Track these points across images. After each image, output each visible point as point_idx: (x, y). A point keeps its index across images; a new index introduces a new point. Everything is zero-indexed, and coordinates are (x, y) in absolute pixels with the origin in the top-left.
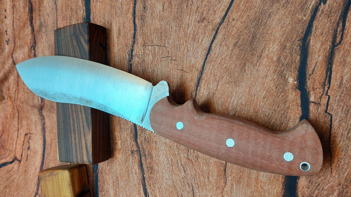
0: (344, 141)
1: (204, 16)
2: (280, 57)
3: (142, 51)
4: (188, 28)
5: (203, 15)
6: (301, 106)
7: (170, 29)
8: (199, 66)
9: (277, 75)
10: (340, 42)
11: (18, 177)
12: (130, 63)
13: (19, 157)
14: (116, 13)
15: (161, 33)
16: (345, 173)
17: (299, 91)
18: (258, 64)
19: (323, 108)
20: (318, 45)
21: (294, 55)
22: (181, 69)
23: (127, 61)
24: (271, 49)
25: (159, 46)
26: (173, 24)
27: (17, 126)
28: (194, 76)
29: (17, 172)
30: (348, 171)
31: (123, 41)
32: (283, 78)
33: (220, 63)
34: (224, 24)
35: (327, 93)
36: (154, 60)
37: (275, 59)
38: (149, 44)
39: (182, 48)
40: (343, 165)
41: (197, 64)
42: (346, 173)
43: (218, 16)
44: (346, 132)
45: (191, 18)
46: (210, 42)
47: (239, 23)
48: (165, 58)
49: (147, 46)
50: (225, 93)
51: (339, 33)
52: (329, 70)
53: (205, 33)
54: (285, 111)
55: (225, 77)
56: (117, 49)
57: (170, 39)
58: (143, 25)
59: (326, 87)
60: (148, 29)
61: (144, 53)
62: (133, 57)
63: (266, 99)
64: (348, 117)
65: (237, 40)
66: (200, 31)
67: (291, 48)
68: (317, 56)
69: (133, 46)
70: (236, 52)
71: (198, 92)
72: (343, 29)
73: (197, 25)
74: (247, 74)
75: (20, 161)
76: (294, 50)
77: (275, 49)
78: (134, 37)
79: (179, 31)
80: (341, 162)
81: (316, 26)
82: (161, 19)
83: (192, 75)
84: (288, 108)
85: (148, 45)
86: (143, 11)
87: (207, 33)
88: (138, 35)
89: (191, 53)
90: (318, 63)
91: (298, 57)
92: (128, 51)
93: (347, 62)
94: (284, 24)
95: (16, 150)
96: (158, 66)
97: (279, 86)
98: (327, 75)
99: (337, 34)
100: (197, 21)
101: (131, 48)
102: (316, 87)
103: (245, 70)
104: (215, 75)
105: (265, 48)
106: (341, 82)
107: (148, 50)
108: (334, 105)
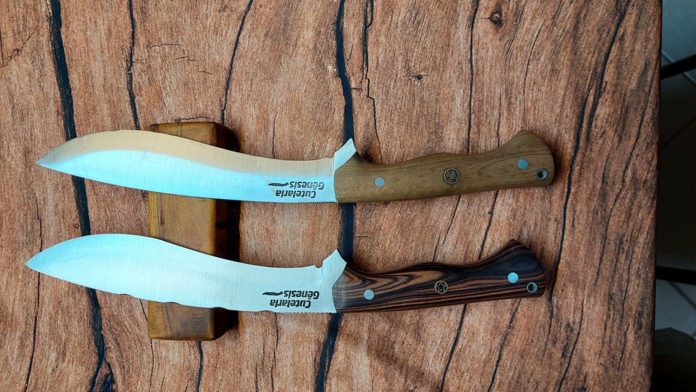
1: (226, 3)
2: (317, 44)
3: (147, 54)
4: (207, 19)
5: (224, 2)
6: (344, 95)
7: (184, 22)
8: (227, 65)
9: (316, 64)
10: (371, 22)
12: (130, 72)
14: (102, 7)
15: (171, 28)
17: (340, 79)
18: (294, 55)
19: (365, 92)
20: (352, 28)
21: (330, 40)
22: (203, 70)
23: (124, 70)
24: (306, 36)
25: (170, 45)
26: (187, 16)
28: (221, 77)
30: (396, 154)
31: (116, 44)
32: (323, 67)
33: (251, 58)
34: (251, 11)
35: (366, 76)
36: (164, 64)
37: (311, 47)
38: (156, 44)
39: (202, 45)
40: (391, 149)
41: (223, 62)
42: (395, 156)
43: (243, 3)
45: (209, 6)
46: (237, 35)
47: (268, 9)
48: (180, 60)
49: (152, 47)
50: (261, 92)
51: (369, 13)
52: (365, 52)
53: (229, 24)
55: (259, 74)
56: (107, 55)
57: (184, 34)
58: (144, 20)
59: (365, 70)
60: (153, 24)
61: (149, 56)
62: (134, 64)
63: (307, 93)
64: (388, 98)
65: (268, 29)
66: (222, 22)
67: (326, 33)
68: (352, 39)
70: (269, 43)
71: (228, 96)
72: (372, 10)
73: (218, 14)
74: (284, 67)
76: (329, 35)
77: (310, 36)
78: (133, 36)
79: (195, 24)
80: (389, 146)
81: (347, 8)
82: (169, 10)
83: (219, 77)
84: (331, 99)
85: (154, 45)
86: (143, 2)
87: (232, 24)
88: (139, 34)
89: (213, 49)
90: (354, 46)
91: (334, 42)
92: (125, 56)
93: (380, 42)
94: (316, 7)
96: (171, 70)
97: (319, 76)
98: (364, 58)
99: (367, 14)
100: (218, 10)
101: (130, 52)
102: (355, 72)
103: (281, 63)
104: (247, 73)
105: (299, 36)
106: (377, 63)
107: (155, 51)
108: (374, 88)
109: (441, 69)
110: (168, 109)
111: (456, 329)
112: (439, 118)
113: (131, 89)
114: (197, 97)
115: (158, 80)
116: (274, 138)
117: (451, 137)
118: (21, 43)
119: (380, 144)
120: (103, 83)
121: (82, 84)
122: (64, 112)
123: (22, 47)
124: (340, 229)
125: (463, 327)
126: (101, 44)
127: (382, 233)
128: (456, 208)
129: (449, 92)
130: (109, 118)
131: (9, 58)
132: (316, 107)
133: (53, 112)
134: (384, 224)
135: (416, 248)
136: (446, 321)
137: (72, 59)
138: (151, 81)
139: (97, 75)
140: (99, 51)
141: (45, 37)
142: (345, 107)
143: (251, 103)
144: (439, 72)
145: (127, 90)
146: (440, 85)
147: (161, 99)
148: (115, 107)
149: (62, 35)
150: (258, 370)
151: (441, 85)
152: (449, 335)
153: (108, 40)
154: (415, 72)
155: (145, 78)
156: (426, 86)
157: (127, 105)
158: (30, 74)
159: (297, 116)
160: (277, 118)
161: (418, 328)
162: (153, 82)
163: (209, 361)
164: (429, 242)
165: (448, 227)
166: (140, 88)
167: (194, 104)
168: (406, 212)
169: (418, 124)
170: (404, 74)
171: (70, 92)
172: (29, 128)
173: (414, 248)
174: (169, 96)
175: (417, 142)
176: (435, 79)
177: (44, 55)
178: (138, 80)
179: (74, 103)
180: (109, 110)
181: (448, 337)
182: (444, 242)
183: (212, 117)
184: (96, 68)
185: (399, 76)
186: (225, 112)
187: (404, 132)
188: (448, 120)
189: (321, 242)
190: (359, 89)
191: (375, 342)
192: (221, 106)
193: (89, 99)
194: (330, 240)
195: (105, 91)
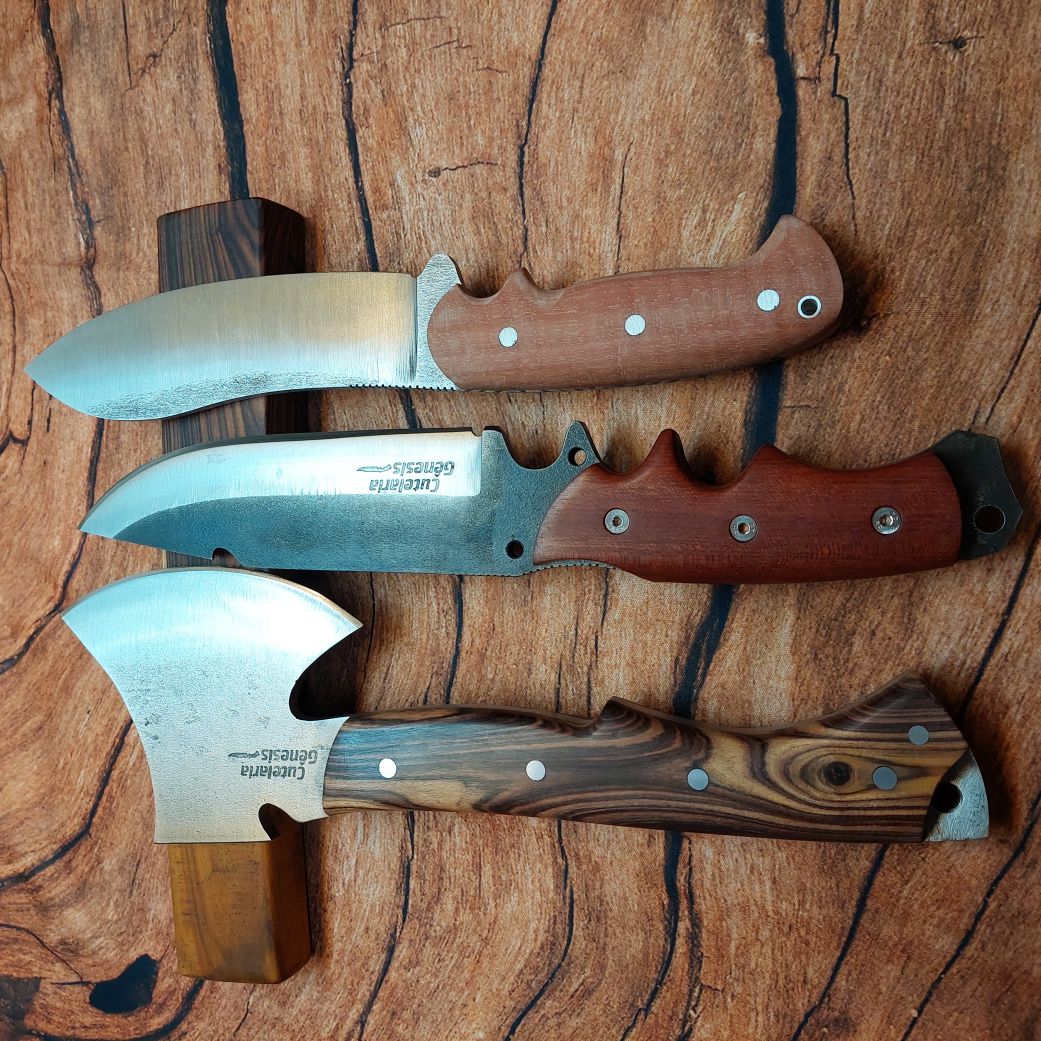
0: (877, 153)
3: (380, 42)
6: (778, 94)
8: (532, 50)
9: (720, 32)
11: (22, 491)
12: (348, 81)
13: (19, 430)
16: (884, 226)
17: (772, 60)
18: (674, 15)
19: (828, 85)
22: (486, 66)
23: (337, 77)
25: (424, 19)
27: (9, 339)
28: (521, 77)
29: (19, 475)
30: (890, 220)
31: (324, 28)
32: (734, 36)
33: (583, 31)
35: (832, 50)
36: (412, 59)
38: (398, 20)
39: (485, 13)
40: (880, 209)
41: (527, 45)
42: (888, 226)
44: (881, 131)
48: (442, 48)
49: (391, 26)
50: (601, 102)
54: (743, 116)
55: (598, 64)
56: (307, 51)
59: (829, 35)
61: (384, 46)
62: (355, 64)
63: (698, 97)
64: (882, 94)
69: (352, 36)
71: (533, 116)
74: (650, 44)
75: (24, 443)
78: (355, 8)
80: (875, 204)
83: (516, 76)
85: (393, 22)
88: (366, 2)
92: (339, 50)
95: (10, 412)
96: (425, 71)
97: (725, 57)
98: (828, 8)
101: (349, 41)
102: (806, 42)
103: (644, 36)
104: (572, 64)
106: (860, 19)
107: (395, 35)
108: (849, 73)
109: (1014, 19)
110: (418, 151)
111: (1001, 611)
112: (999, 135)
113: (350, 115)
114: (472, 122)
115: (400, 93)
116: (621, 197)
117: (1026, 178)
118: (158, 42)
119: (854, 198)
120: (299, 106)
121: (262, 110)
122: (230, 168)
123: (162, 50)
124: (751, 389)
125: (1018, 607)
126: (296, 32)
127: (844, 399)
128: (1026, 342)
129: (1029, 74)
130: (310, 175)
131: (140, 72)
132: (716, 126)
133: (211, 167)
134: (850, 381)
135: (920, 432)
136: (976, 592)
137: (244, 64)
138: (387, 95)
139: (289, 91)
140: (293, 45)
141: (200, 25)
142: (781, 121)
143: (579, 127)
144: (1008, 28)
145: (342, 117)
146: (1008, 58)
147: (404, 131)
148: (319, 151)
149: (228, 19)
150: (564, 668)
151: (1012, 57)
152: (981, 623)
153: (310, 20)
154: (949, 31)
155: (376, 91)
156: (972, 63)
157: (342, 149)
158: (174, 100)
159: (673, 147)
160: (631, 154)
161: (911, 604)
162: (391, 99)
163: (472, 642)
164: (953, 419)
165: (1001, 386)
166: (366, 110)
167: (468, 138)
168: (905, 350)
169: (947, 151)
170: (922, 38)
171: (242, 127)
172: (171, 201)
173: (915, 434)
174: (420, 125)
175: (943, 191)
176: (995, 44)
177: (197, 62)
178: (363, 96)
179: (249, 147)
180: (309, 160)
181: (979, 627)
182: (988, 419)
183: (499, 162)
184: (288, 76)
185: (909, 44)
186: (526, 149)
187: (912, 171)
188: (1021, 139)
189: (708, 418)
190: (814, 80)
191: (811, 628)
192: (519, 137)
193: (274, 140)
194: (727, 413)
195: (303, 122)
